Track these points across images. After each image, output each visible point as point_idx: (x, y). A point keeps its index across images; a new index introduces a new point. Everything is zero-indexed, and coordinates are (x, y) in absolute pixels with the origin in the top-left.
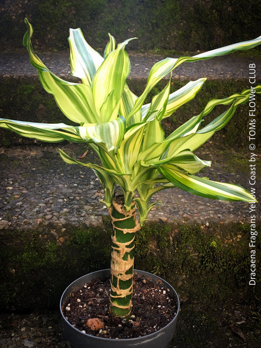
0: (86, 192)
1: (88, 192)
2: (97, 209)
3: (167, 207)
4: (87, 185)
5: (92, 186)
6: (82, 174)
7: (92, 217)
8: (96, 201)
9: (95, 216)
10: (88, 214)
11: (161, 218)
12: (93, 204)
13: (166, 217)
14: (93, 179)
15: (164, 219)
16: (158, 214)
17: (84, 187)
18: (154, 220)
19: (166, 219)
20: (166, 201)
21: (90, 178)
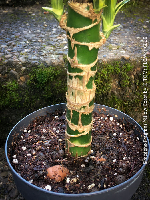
0: (48, 36)
1: (51, 36)
2: (58, 49)
3: (128, 47)
4: (50, 31)
5: (53, 32)
6: (46, 24)
7: (53, 56)
8: (57, 43)
9: (56, 55)
10: (49, 54)
11: (123, 56)
12: (54, 45)
13: (128, 55)
14: (55, 27)
15: (127, 56)
16: (120, 53)
17: (47, 33)
18: (116, 57)
19: (128, 57)
20: (126, 42)
21: (52, 26)
